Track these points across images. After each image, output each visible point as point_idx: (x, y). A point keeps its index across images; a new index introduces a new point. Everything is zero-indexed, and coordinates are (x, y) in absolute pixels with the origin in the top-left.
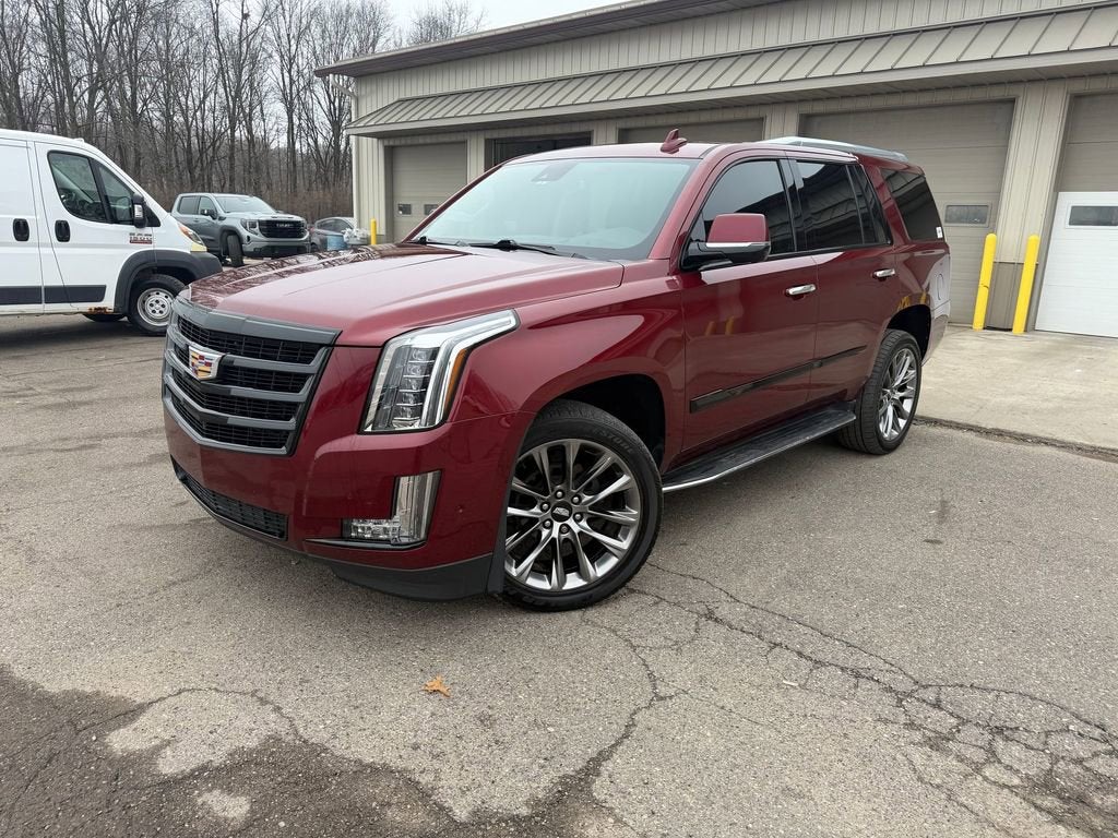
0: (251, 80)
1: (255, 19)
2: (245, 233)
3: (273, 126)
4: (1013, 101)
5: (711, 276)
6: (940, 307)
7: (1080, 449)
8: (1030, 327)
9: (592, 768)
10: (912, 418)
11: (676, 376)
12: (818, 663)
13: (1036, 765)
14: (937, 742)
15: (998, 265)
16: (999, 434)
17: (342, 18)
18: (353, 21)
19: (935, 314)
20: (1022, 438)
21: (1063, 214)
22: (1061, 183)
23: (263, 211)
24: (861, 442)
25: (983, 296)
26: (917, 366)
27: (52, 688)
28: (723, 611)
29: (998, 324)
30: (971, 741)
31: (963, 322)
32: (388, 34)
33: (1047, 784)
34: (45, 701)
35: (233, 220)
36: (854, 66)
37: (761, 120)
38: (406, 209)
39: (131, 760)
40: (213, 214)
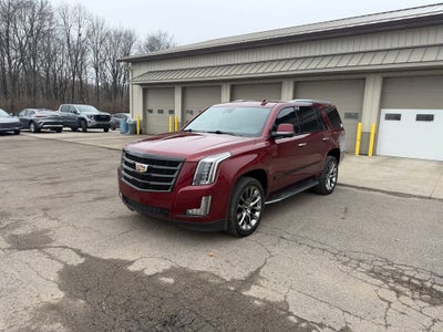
0: (81, 59)
1: (83, 36)
2: (88, 120)
3: (90, 77)
4: (364, 79)
5: (278, 141)
6: (343, 148)
7: (388, 193)
8: (374, 154)
9: (258, 270)
10: (335, 184)
11: (270, 170)
12: (313, 248)
13: (369, 268)
14: (345, 264)
15: (363, 133)
16: (363, 188)
17: (118, 36)
18: (122, 37)
19: (342, 150)
20: (370, 190)
21: (383, 116)
22: (382, 106)
23: (94, 111)
24: (320, 191)
25: (358, 143)
26: (336, 167)
27: (105, 258)
28: (285, 236)
29: (363, 153)
30: (354, 262)
31: (351, 152)
32: (136, 43)
33: (372, 271)
34: (104, 261)
35: (83, 115)
36: (312, 66)
37: (281, 83)
38: (151, 111)
39: (135, 274)
40: (75, 112)
